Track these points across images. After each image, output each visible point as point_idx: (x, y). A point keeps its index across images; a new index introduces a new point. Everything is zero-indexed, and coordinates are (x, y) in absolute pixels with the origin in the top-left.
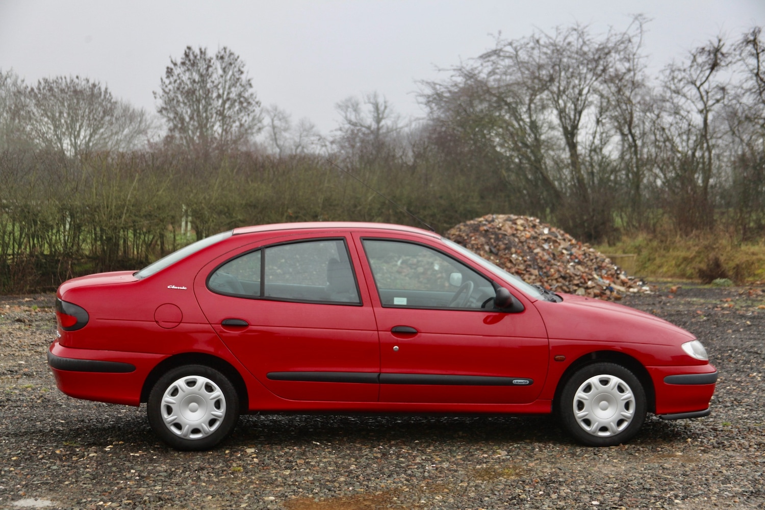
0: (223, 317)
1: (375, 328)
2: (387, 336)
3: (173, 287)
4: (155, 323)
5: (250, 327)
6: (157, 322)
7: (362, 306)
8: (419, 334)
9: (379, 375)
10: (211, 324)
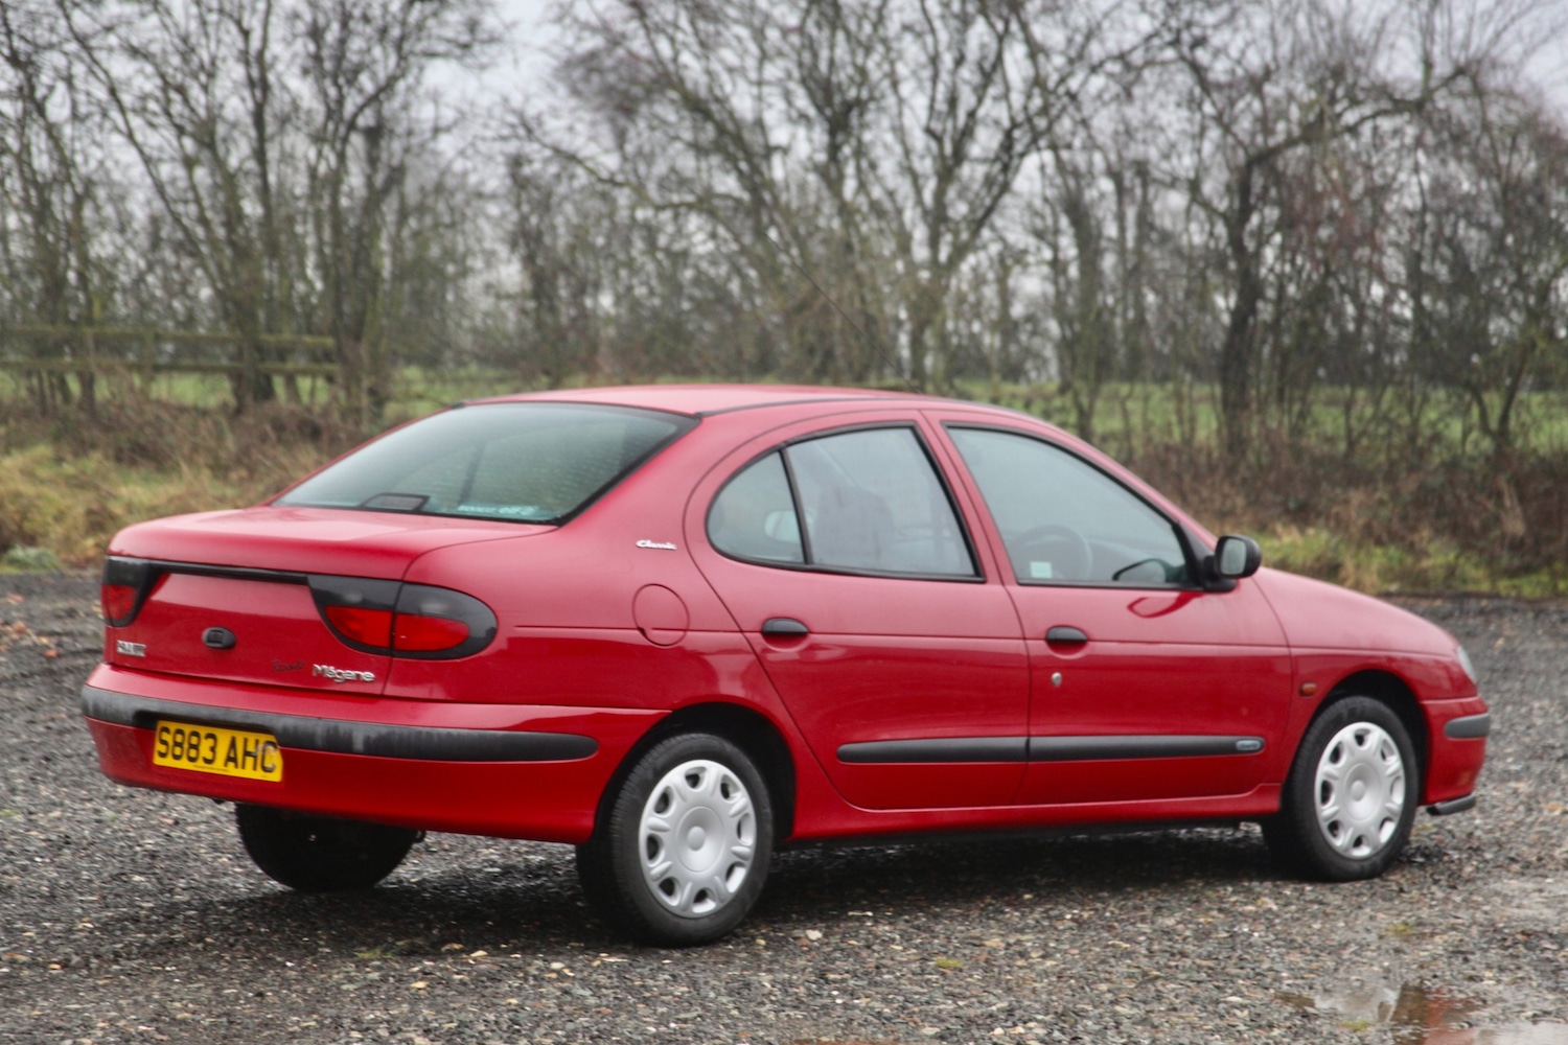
0: (763, 616)
1: (1019, 634)
2: (1040, 648)
3: (649, 544)
4: (637, 632)
5: (814, 638)
6: (642, 631)
7: (984, 582)
8: (1091, 644)
9: (1028, 743)
10: (742, 631)
